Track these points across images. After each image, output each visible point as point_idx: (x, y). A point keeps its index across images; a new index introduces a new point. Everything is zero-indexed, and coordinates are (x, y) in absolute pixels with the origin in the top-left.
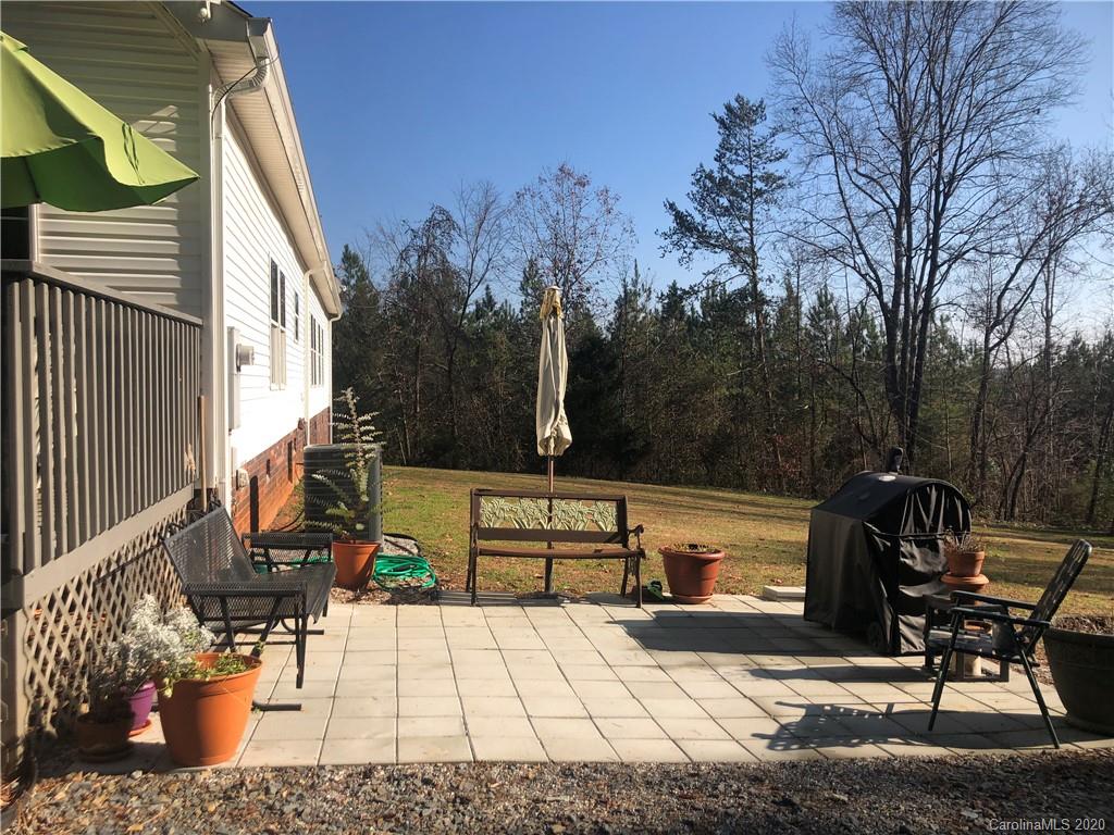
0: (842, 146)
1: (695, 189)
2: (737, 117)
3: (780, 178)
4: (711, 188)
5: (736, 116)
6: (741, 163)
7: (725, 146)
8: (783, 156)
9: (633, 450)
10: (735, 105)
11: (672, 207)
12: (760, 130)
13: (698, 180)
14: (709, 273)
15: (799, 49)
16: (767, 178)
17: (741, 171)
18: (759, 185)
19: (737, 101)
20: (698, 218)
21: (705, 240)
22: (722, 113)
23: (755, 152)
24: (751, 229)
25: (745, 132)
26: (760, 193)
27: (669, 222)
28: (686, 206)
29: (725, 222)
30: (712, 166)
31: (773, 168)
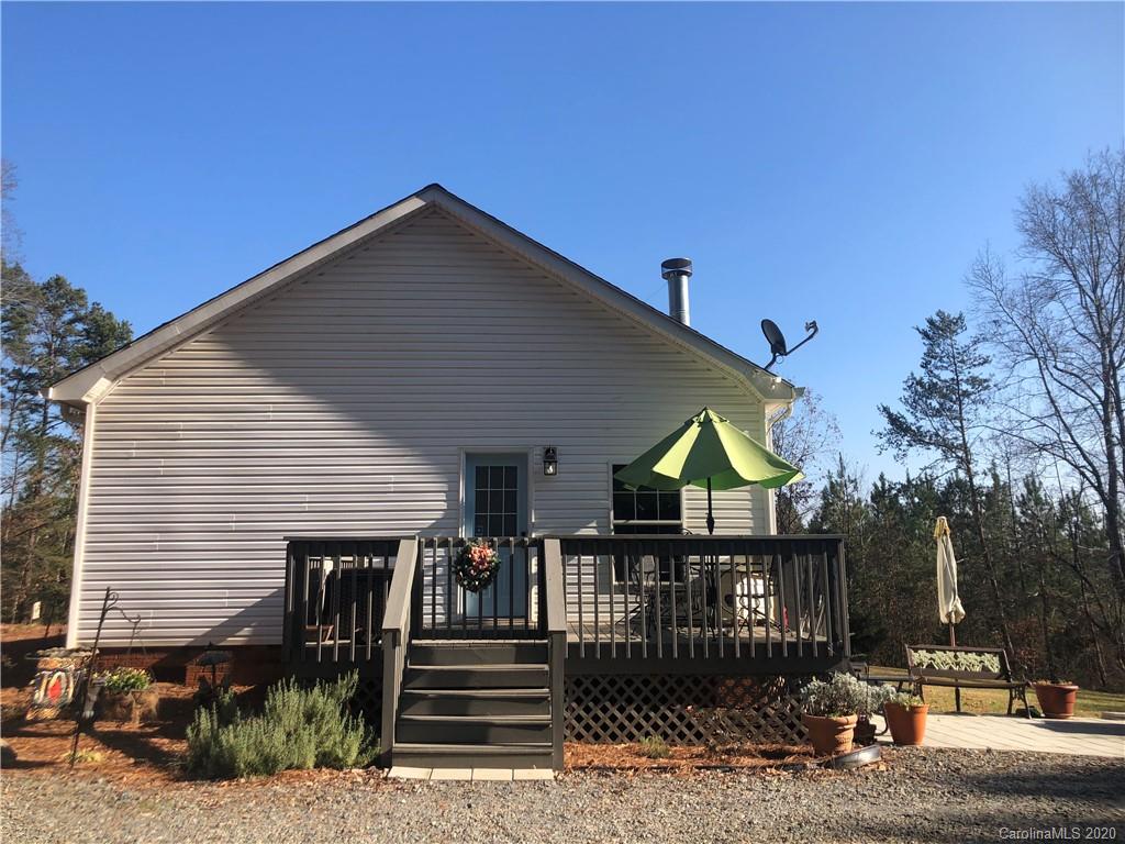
0: (1044, 351)
1: (907, 394)
2: (940, 329)
3: (986, 381)
4: (922, 392)
5: (938, 328)
6: (946, 368)
7: (930, 354)
8: (986, 361)
9: (868, 637)
10: (936, 318)
11: (886, 410)
12: (962, 339)
13: (910, 387)
14: (926, 468)
15: (995, 272)
16: (973, 381)
17: (947, 375)
18: (964, 387)
19: (938, 315)
20: (910, 419)
21: (918, 438)
22: (925, 326)
23: (958, 359)
24: (962, 427)
25: (949, 341)
26: (966, 394)
27: (884, 424)
28: (898, 408)
29: (937, 422)
30: (920, 373)
31: (978, 372)
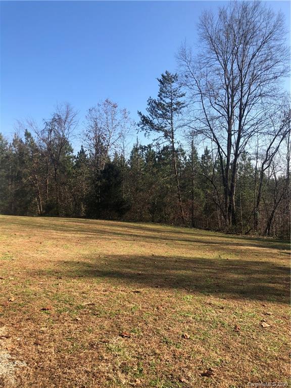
0: (208, 92)
1: (149, 107)
3: (183, 104)
4: (155, 106)
5: (166, 79)
6: (168, 97)
7: (161, 91)
8: (183, 95)
9: (124, 209)
10: (165, 75)
11: (140, 113)
12: (175, 85)
13: (150, 103)
14: (155, 140)
15: (188, 52)
16: (178, 104)
17: (168, 100)
18: (175, 106)
19: (166, 73)
20: (151, 119)
21: (153, 127)
22: (160, 78)
23: (173, 94)
24: (172, 123)
25: (170, 85)
26: (176, 109)
27: (139, 119)
28: (146, 114)
29: (160, 120)
30: (156, 97)
31: (180, 100)
